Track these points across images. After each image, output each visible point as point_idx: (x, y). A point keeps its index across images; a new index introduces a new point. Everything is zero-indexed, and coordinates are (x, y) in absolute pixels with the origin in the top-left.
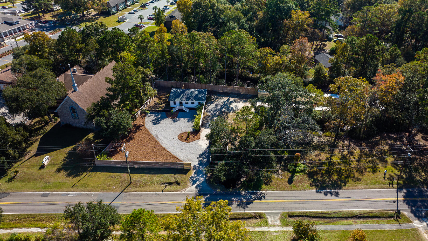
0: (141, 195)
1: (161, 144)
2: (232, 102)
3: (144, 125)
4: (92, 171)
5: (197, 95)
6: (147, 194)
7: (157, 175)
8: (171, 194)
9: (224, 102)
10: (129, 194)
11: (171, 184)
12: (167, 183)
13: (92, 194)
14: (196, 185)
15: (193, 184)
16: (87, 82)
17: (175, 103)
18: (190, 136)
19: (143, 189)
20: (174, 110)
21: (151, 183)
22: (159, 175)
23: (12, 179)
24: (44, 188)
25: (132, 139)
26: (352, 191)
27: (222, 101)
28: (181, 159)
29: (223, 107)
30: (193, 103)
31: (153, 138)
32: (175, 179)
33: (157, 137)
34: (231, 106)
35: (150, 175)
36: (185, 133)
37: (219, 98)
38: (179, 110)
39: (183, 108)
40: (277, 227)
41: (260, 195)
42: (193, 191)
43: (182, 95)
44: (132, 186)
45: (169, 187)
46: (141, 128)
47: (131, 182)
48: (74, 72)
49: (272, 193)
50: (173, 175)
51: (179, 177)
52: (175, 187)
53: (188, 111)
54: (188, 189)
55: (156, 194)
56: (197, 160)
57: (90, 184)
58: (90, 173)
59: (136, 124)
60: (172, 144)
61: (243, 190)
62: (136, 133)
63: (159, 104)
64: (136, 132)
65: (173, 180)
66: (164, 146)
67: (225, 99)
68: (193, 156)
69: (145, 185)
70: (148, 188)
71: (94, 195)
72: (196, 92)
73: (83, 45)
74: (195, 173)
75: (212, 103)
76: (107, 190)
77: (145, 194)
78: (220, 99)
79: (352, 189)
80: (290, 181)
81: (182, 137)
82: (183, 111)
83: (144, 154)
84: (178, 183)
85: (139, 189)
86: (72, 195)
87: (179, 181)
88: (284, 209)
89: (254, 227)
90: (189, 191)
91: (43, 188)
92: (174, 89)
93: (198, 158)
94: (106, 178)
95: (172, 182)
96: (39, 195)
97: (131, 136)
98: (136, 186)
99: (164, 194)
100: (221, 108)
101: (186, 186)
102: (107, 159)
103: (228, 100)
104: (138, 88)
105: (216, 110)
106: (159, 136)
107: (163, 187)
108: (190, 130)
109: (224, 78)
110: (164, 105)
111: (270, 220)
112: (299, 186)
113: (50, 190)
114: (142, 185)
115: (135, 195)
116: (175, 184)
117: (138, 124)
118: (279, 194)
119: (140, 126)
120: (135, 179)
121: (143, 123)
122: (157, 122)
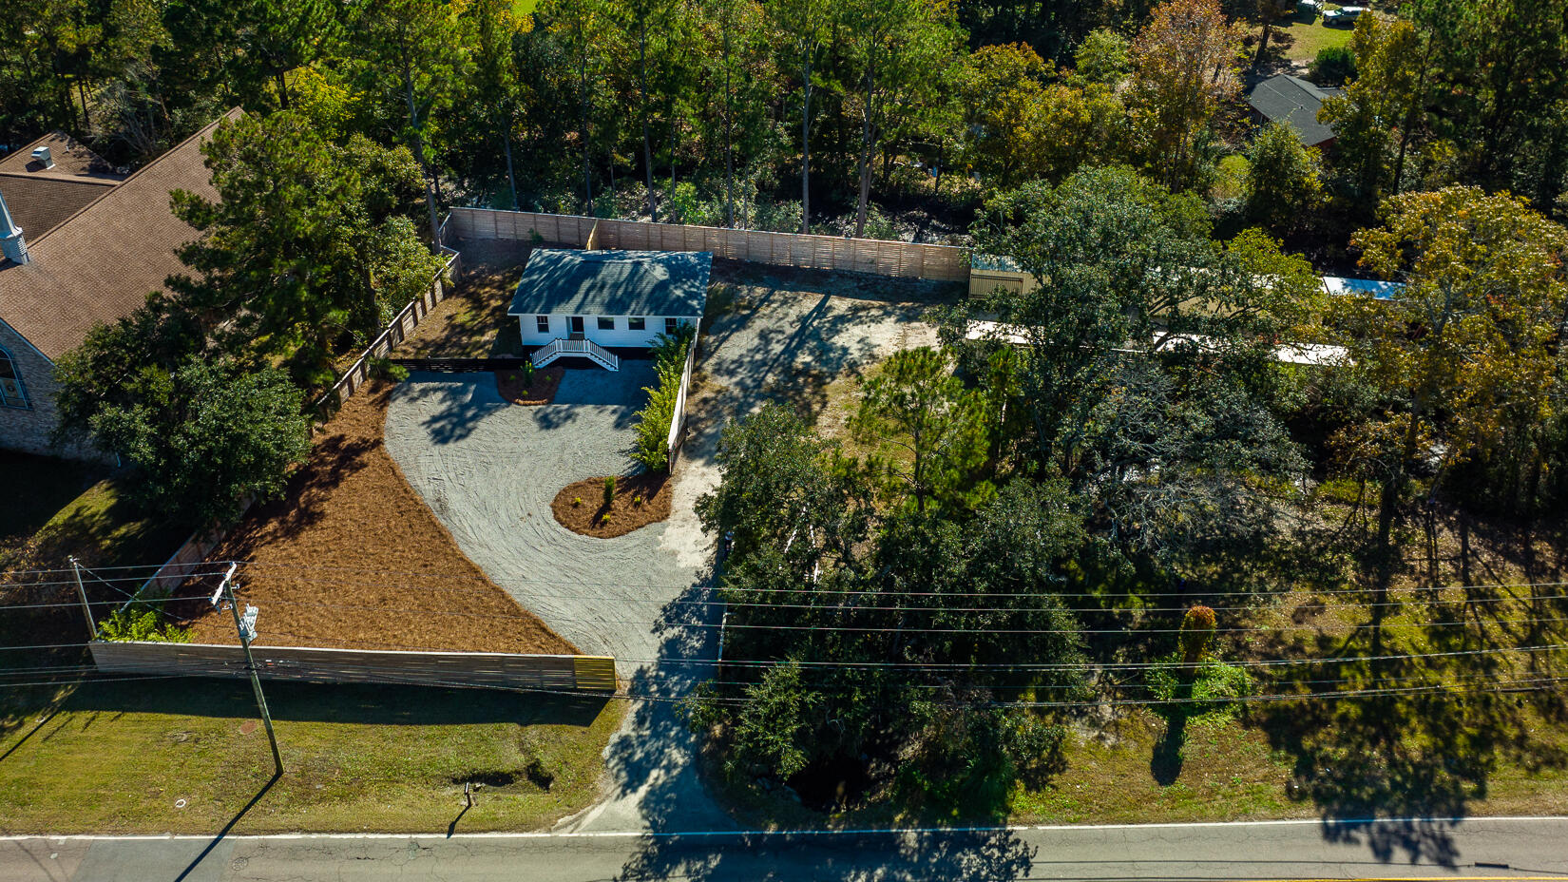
0: (328, 852)
1: (463, 547)
2: (841, 319)
3: (378, 443)
4: (71, 705)
5: (662, 286)
6: (364, 846)
7: (425, 730)
8: (499, 848)
9: (803, 320)
10: (264, 847)
11: (499, 779)
12: (474, 778)
13: (50, 848)
14: (643, 790)
15: (630, 786)
16: (82, 219)
17: (543, 327)
18: (619, 504)
19: (341, 811)
20: (541, 361)
21: (392, 775)
22: (434, 730)
25: (310, 518)
26: (1510, 825)
27: (794, 313)
28: (565, 634)
29: (799, 346)
30: (637, 325)
31: (422, 512)
32: (524, 751)
33: (443, 508)
34: (839, 340)
35: (389, 730)
36: (591, 482)
37: (777, 296)
38: (565, 363)
39: (585, 350)
41: (1003, 849)
42: (626, 825)
43: (586, 284)
44: (281, 795)
45: (488, 802)
46: (365, 457)
47: (279, 772)
48: (38, 165)
49: (1064, 840)
50: (513, 728)
51: (547, 742)
52: (523, 800)
53: (611, 364)
54: (595, 813)
55: (415, 846)
56: (655, 642)
57: (51, 786)
58: (61, 718)
59: (342, 438)
60: (520, 543)
61: (906, 823)
62: (335, 483)
63: (472, 332)
64: (335, 480)
65: (513, 759)
66: (474, 555)
67: (809, 303)
68: (629, 614)
69: (353, 788)
70: (371, 806)
71: (65, 850)
72: (660, 273)
73: (92, 33)
74: (640, 720)
75: (743, 323)
76: (139, 817)
77: (351, 845)
78: (784, 302)
79: (1513, 812)
80: (1166, 765)
81: (576, 505)
82: (584, 364)
83: (365, 604)
84: (539, 778)
85: (319, 813)
87: (547, 762)
90: (600, 825)
92: (546, 252)
93: (657, 629)
94: (145, 746)
95: (507, 767)
97: (309, 502)
98: (305, 796)
99: (459, 843)
100: (790, 353)
101: (582, 794)
102: (155, 640)
103: (821, 310)
104: (346, 249)
105: (764, 363)
106: (455, 500)
107: (452, 799)
108: (618, 467)
109: (798, 197)
110: (490, 335)
112: (1212, 793)
114: (340, 788)
115: (293, 852)
116: (524, 780)
117: (352, 438)
118: (1104, 840)
119: (357, 450)
120: (299, 755)
121: (377, 430)
122: (454, 426)
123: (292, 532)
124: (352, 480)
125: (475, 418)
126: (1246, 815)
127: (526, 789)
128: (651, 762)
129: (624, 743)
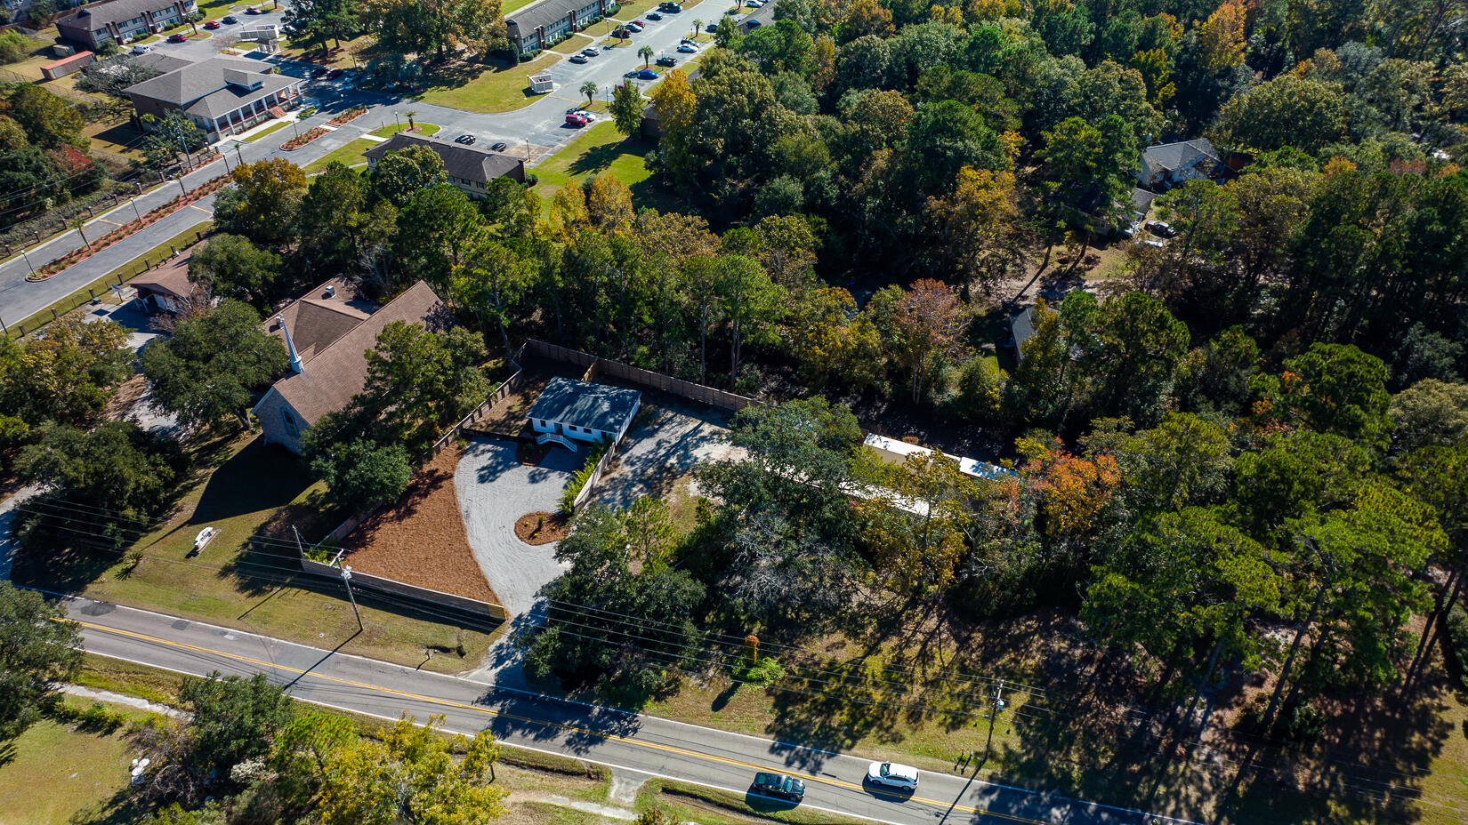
0: (370, 666)
1: (469, 538)
2: (703, 439)
3: (451, 476)
4: (291, 585)
5: (605, 414)
6: (385, 667)
7: (423, 623)
8: (434, 679)
9: (685, 436)
10: (347, 659)
11: (445, 650)
12: (435, 647)
13: (271, 643)
14: (500, 668)
15: (496, 666)
17: (544, 426)
18: (545, 528)
19: (380, 651)
20: (540, 441)
21: (405, 639)
22: (427, 624)
23: (127, 572)
24: (184, 607)
25: (410, 512)
26: (855, 761)
27: (681, 430)
28: (496, 590)
29: (674, 453)
30: (588, 431)
31: (458, 516)
32: (458, 640)
33: (468, 517)
34: (696, 452)
35: (409, 620)
36: (530, 515)
39: (561, 439)
40: (622, 810)
41: (630, 723)
42: (487, 681)
43: (567, 409)
44: (359, 639)
45: (436, 658)
46: (444, 483)
47: (360, 631)
49: (657, 725)
50: (457, 629)
51: (467, 638)
52: (451, 661)
53: (574, 448)
54: (476, 672)
55: (403, 671)
56: (533, 601)
57: (277, 618)
58: (286, 590)
59: (436, 471)
60: (495, 541)
61: (597, 704)
62: (426, 495)
63: (517, 419)
65: (452, 642)
66: (472, 543)
67: (692, 425)
68: (527, 586)
69: (388, 642)
70: (393, 651)
71: (277, 645)
74: (511, 637)
76: (305, 637)
77: (380, 666)
80: (719, 704)
81: (526, 525)
83: (419, 559)
84: (461, 653)
85: (372, 650)
86: (232, 638)
87: (466, 647)
88: (662, 769)
89: (572, 797)
90: (476, 678)
91: (180, 608)
92: (559, 381)
93: (536, 596)
94: (314, 608)
95: (449, 646)
96: (167, 623)
97: (412, 504)
98: (368, 643)
99: (422, 675)
100: (667, 456)
101: (475, 663)
102: (325, 562)
103: (696, 430)
106: (474, 514)
107: (421, 655)
110: (523, 423)
111: (615, 789)
112: (732, 719)
113: (192, 614)
114: (383, 641)
115: (357, 664)
116: (454, 652)
117: (441, 471)
118: (672, 728)
119: (441, 478)
120: (371, 624)
121: (454, 469)
122: (491, 474)
123: (399, 518)
124: (435, 494)
125: (502, 471)
126: (739, 731)
127: (454, 656)
128: (508, 656)
129: (501, 647)
